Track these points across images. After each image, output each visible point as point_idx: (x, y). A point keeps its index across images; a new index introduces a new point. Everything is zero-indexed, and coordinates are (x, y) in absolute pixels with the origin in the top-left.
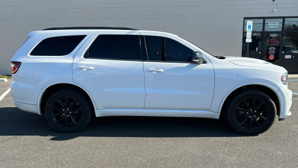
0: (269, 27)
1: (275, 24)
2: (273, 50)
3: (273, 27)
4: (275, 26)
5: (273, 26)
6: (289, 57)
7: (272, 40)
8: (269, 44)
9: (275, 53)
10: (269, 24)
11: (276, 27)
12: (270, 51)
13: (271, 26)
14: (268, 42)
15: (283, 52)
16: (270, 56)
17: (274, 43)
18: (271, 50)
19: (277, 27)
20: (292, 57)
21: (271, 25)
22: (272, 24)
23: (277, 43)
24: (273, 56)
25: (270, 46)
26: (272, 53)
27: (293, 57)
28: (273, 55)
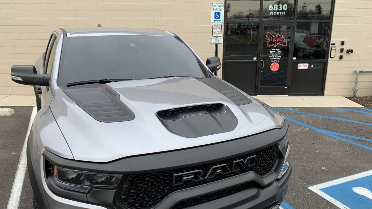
0: (271, 13)
1: (281, 9)
2: (277, 54)
3: (278, 13)
4: (281, 11)
5: (277, 11)
6: (304, 66)
7: (276, 36)
8: (271, 43)
9: (280, 59)
10: (271, 8)
11: (282, 13)
12: (271, 57)
13: (273, 11)
14: (269, 40)
15: (295, 58)
16: (272, 65)
17: (278, 42)
18: (274, 54)
19: (285, 13)
20: (310, 66)
21: (274, 9)
22: (276, 9)
23: (283, 42)
24: (278, 64)
25: (273, 47)
26: (276, 60)
27: (312, 66)
28: (277, 62)
